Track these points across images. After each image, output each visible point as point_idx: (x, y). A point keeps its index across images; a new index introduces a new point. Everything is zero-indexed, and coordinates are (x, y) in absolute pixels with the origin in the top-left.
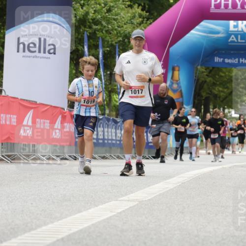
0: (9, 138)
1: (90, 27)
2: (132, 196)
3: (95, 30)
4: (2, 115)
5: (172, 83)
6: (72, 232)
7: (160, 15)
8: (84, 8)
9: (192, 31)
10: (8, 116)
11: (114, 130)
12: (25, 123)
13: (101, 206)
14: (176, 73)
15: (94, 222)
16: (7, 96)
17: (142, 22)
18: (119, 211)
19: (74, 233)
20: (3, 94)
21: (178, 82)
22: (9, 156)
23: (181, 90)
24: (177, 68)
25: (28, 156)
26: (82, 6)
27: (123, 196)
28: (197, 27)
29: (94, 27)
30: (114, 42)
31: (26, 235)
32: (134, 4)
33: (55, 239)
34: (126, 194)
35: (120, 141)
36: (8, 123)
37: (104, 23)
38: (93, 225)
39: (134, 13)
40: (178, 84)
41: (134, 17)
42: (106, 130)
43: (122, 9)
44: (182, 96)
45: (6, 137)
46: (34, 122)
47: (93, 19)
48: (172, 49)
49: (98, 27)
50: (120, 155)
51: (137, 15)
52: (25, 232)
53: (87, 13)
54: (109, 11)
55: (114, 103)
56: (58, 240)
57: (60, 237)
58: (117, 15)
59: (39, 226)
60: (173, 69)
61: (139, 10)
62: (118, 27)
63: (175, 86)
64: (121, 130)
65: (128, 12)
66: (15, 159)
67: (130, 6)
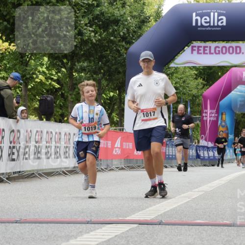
0: (128, 156)
2: (200, 189)
4: (124, 143)
5: (222, 122)
6: (166, 210)
7: (214, 83)
9: (233, 92)
10: (128, 144)
12: (116, 146)
14: (224, 116)
15: (179, 204)
16: (127, 132)
17: (203, 87)
18: (193, 198)
19: (168, 211)
20: (124, 131)
21: (225, 121)
22: (128, 167)
23: (227, 127)
24: (224, 114)
25: (139, 166)
27: (195, 188)
28: (235, 90)
30: (187, 100)
31: (140, 213)
32: (198, 77)
33: (157, 215)
34: (197, 188)
35: (192, 156)
36: (127, 147)
37: (181, 89)
38: (178, 206)
39: (198, 83)
40: (225, 123)
41: (198, 85)
43: (192, 80)
44: (227, 129)
45: (126, 156)
48: (221, 102)
50: (193, 165)
51: (200, 83)
52: (139, 211)
54: (184, 82)
56: (158, 216)
57: (160, 213)
58: (188, 84)
59: (147, 207)
60: (222, 114)
62: (189, 91)
63: (223, 124)
64: (192, 150)
65: (195, 82)
66: (132, 168)
67: (196, 79)
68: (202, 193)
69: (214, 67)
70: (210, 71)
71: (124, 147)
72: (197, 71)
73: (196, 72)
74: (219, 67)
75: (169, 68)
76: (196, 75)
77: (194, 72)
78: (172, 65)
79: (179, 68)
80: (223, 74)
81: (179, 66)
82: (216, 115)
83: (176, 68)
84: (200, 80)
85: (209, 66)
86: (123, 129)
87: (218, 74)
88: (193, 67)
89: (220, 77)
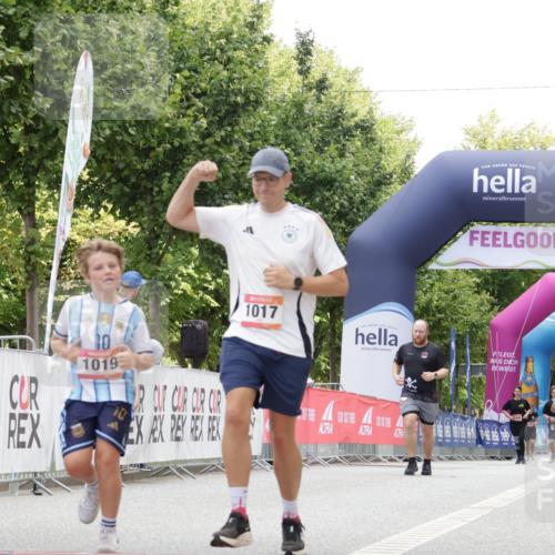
0: (347, 438)
1: (434, 316)
2: (484, 503)
3: (440, 319)
4: (340, 413)
5: (526, 376)
6: (420, 544)
7: (512, 301)
8: (428, 295)
9: (548, 319)
10: (346, 414)
11: (463, 428)
13: (451, 515)
14: (530, 364)
15: (444, 532)
16: (345, 392)
17: (492, 309)
18: (472, 519)
19: (423, 545)
20: (341, 390)
21: (532, 374)
22: (347, 458)
23: (536, 385)
24: (531, 360)
25: (367, 458)
26: (425, 293)
27: (474, 502)
29: (439, 316)
31: (369, 547)
32: (482, 290)
34: (479, 501)
36: (346, 421)
38: (442, 535)
39: (482, 300)
40: (532, 377)
41: (482, 304)
42: (455, 428)
43: (469, 295)
44: (537, 389)
45: (343, 437)
46: (374, 420)
47: (437, 307)
48: (524, 339)
49: (443, 315)
51: (485, 301)
52: (368, 543)
53: (431, 301)
54: (455, 297)
55: (461, 397)
59: (383, 537)
60: (527, 361)
61: (488, 297)
63: (529, 379)
65: (475, 299)
66: (353, 460)
67: (478, 292)
68: (488, 512)
69: (512, 270)
70: (504, 279)
71: (340, 420)
72: (479, 277)
73: (478, 281)
74: (521, 271)
75: (427, 272)
76: (478, 285)
77: (474, 279)
78: (433, 266)
79: (445, 272)
80: (529, 284)
81: (445, 268)
82: (516, 362)
83: (440, 273)
84: (486, 296)
85: (502, 270)
86: (338, 386)
87: (520, 285)
88: (474, 270)
89: (523, 291)
